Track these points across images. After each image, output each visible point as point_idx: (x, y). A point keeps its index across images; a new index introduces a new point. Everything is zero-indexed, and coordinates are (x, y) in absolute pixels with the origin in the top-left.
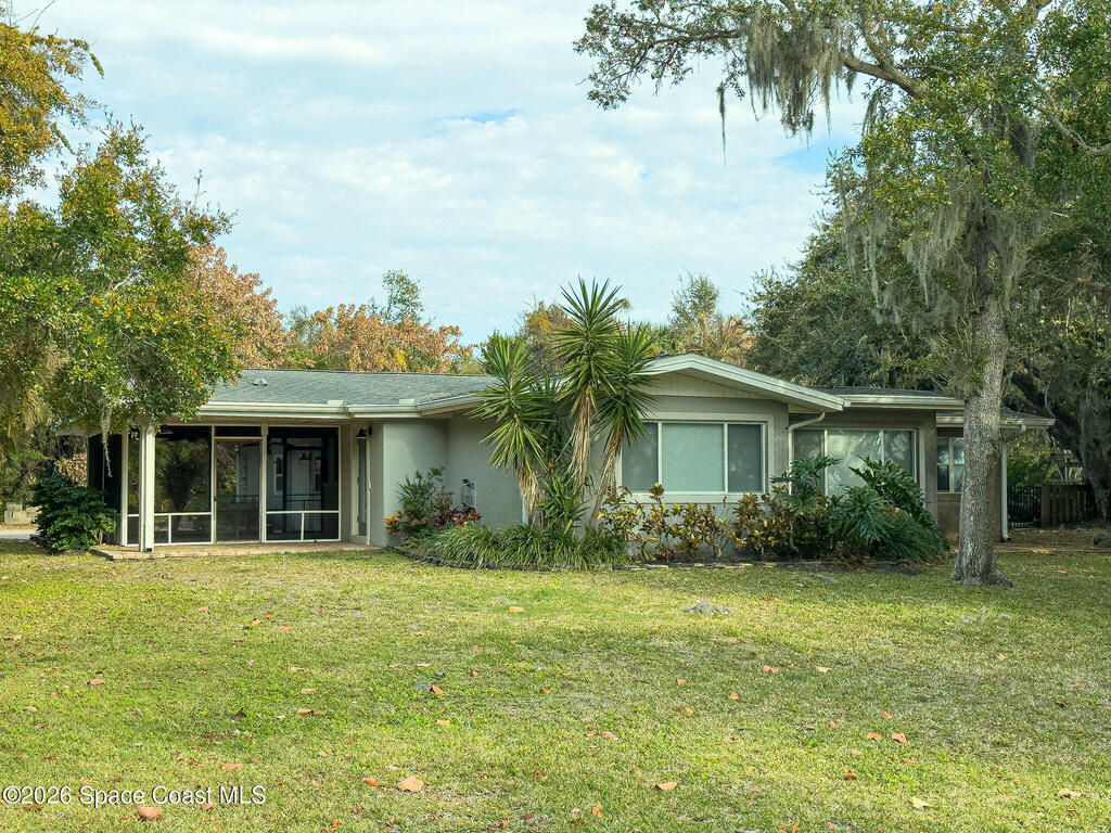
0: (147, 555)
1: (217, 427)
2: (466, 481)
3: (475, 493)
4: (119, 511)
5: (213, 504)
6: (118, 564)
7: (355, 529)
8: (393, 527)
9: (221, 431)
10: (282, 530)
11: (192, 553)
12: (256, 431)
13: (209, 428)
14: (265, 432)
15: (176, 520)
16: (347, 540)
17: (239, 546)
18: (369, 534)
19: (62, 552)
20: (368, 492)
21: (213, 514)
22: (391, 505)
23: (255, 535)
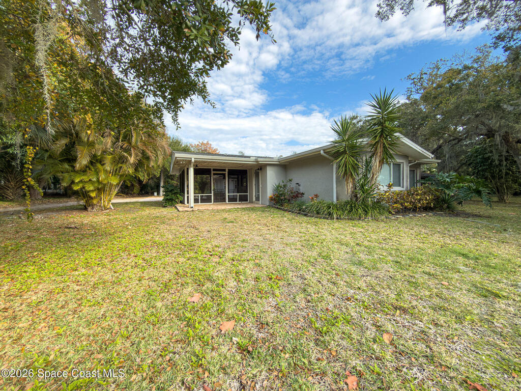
0: (191, 209)
1: (213, 169)
2: (298, 184)
3: (301, 188)
4: (184, 193)
5: (212, 192)
6: (181, 213)
7: (254, 199)
8: (271, 199)
9: (214, 170)
10: (232, 200)
11: (206, 208)
12: (224, 170)
13: (211, 169)
14: (227, 170)
15: (202, 196)
16: (251, 202)
17: (220, 205)
18: (260, 200)
19: (166, 206)
20: (260, 188)
21: (212, 194)
22: (270, 193)
23: (225, 201)
